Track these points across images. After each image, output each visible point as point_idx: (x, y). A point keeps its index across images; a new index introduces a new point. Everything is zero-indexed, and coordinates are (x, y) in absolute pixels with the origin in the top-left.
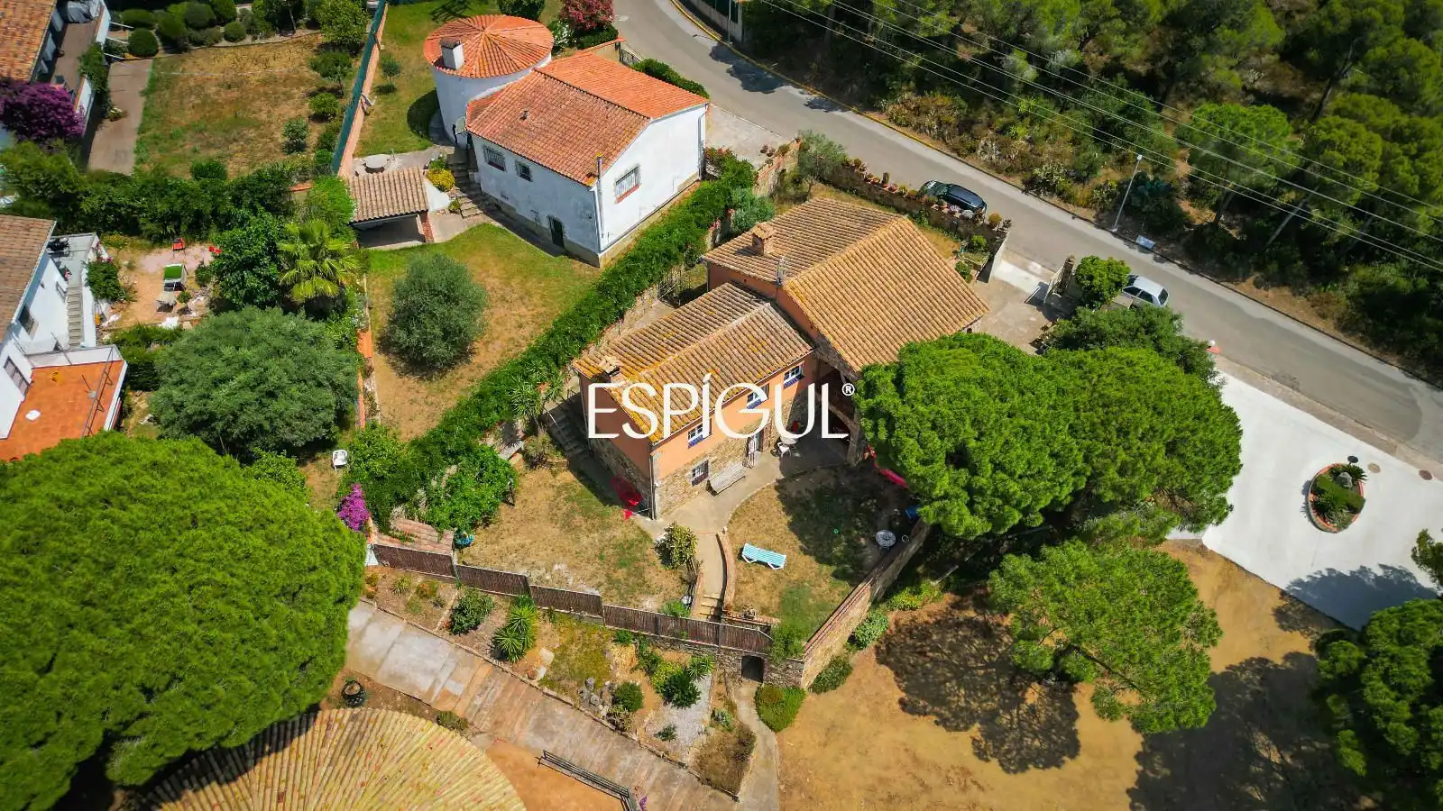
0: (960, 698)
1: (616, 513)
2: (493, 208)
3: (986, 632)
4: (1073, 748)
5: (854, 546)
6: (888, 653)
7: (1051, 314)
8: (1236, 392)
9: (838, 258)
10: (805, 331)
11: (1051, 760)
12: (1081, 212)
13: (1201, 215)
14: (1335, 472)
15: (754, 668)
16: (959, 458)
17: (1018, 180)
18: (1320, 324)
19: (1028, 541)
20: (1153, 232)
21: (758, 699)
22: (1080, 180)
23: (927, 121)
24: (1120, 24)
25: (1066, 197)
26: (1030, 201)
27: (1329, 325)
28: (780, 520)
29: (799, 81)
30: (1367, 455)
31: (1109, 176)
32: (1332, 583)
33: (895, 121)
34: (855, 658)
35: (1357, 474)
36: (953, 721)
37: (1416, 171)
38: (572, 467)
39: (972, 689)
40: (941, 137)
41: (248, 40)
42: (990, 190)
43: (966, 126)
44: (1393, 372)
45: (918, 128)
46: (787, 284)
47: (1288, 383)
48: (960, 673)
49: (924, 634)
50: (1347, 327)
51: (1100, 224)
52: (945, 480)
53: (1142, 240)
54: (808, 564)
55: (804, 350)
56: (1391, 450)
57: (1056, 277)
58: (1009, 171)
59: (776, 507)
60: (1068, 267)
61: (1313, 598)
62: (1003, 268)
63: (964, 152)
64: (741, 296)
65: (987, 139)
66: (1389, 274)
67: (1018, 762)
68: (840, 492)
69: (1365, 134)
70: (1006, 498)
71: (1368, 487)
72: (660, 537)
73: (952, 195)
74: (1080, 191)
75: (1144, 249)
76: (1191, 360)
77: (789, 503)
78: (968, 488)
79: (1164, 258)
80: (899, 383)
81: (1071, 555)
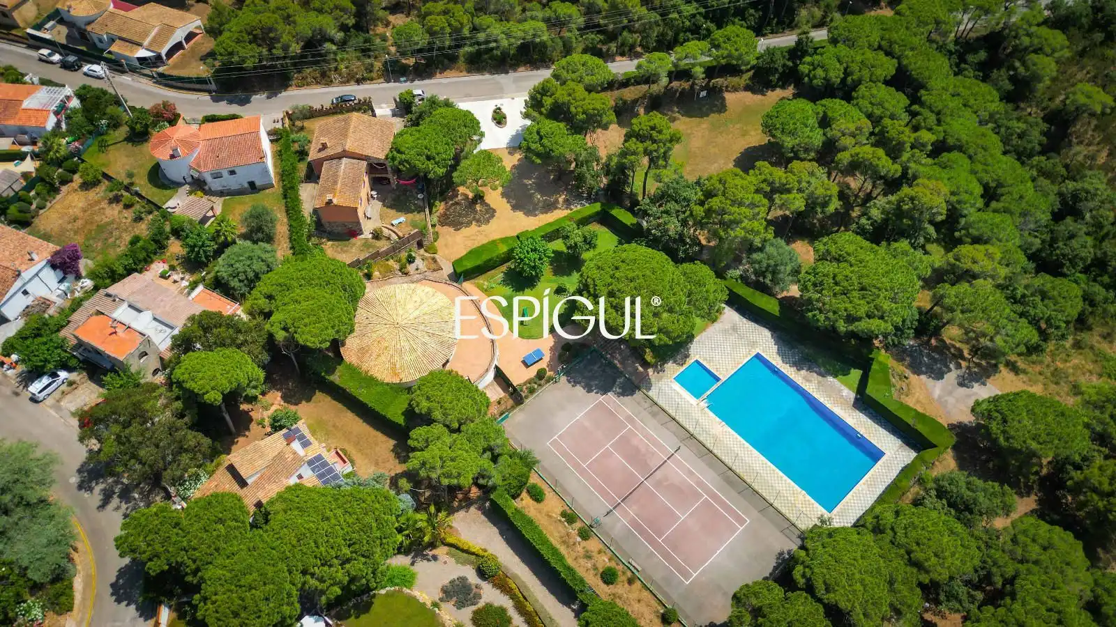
0: (465, 220)
1: (353, 240)
2: (221, 194)
3: (457, 203)
4: (494, 211)
5: (415, 204)
6: (442, 224)
7: (402, 116)
8: (463, 106)
9: (350, 134)
10: (360, 158)
11: (493, 216)
12: (380, 81)
13: (411, 61)
14: (495, 112)
15: (420, 245)
16: (429, 158)
17: (353, 83)
18: (462, 74)
19: (454, 168)
20: (403, 75)
21: (426, 251)
22: (371, 71)
23: (309, 80)
24: (346, 16)
25: (372, 79)
26: (362, 87)
27: (465, 73)
28: (392, 212)
29: (255, 93)
30: (498, 102)
31: (378, 65)
32: (514, 138)
33: (298, 86)
34: (436, 229)
35: (499, 109)
36: (469, 224)
37: (456, 21)
38: (329, 240)
39: (466, 216)
40: (318, 83)
41: (48, 204)
42: (352, 91)
43: (324, 75)
44: (487, 76)
45: (308, 84)
46: (347, 148)
47: (468, 96)
48: (460, 215)
49: (445, 214)
50: (469, 71)
51: (388, 81)
52: (431, 165)
53: (402, 79)
54: (410, 216)
55: (365, 163)
56: (501, 98)
57: (393, 106)
58: (348, 81)
59: (389, 211)
60: (395, 100)
61: (512, 145)
62: (378, 112)
63: (329, 83)
64: (335, 161)
65: (333, 75)
66: (467, 49)
67: (488, 221)
68: (399, 197)
69: (438, 18)
70: (445, 160)
71: (504, 110)
72: (371, 236)
73: (343, 100)
74: (374, 75)
75: (405, 81)
76: (447, 104)
77: (391, 207)
78: (436, 163)
79: (412, 81)
80: (399, 152)
81: (464, 163)
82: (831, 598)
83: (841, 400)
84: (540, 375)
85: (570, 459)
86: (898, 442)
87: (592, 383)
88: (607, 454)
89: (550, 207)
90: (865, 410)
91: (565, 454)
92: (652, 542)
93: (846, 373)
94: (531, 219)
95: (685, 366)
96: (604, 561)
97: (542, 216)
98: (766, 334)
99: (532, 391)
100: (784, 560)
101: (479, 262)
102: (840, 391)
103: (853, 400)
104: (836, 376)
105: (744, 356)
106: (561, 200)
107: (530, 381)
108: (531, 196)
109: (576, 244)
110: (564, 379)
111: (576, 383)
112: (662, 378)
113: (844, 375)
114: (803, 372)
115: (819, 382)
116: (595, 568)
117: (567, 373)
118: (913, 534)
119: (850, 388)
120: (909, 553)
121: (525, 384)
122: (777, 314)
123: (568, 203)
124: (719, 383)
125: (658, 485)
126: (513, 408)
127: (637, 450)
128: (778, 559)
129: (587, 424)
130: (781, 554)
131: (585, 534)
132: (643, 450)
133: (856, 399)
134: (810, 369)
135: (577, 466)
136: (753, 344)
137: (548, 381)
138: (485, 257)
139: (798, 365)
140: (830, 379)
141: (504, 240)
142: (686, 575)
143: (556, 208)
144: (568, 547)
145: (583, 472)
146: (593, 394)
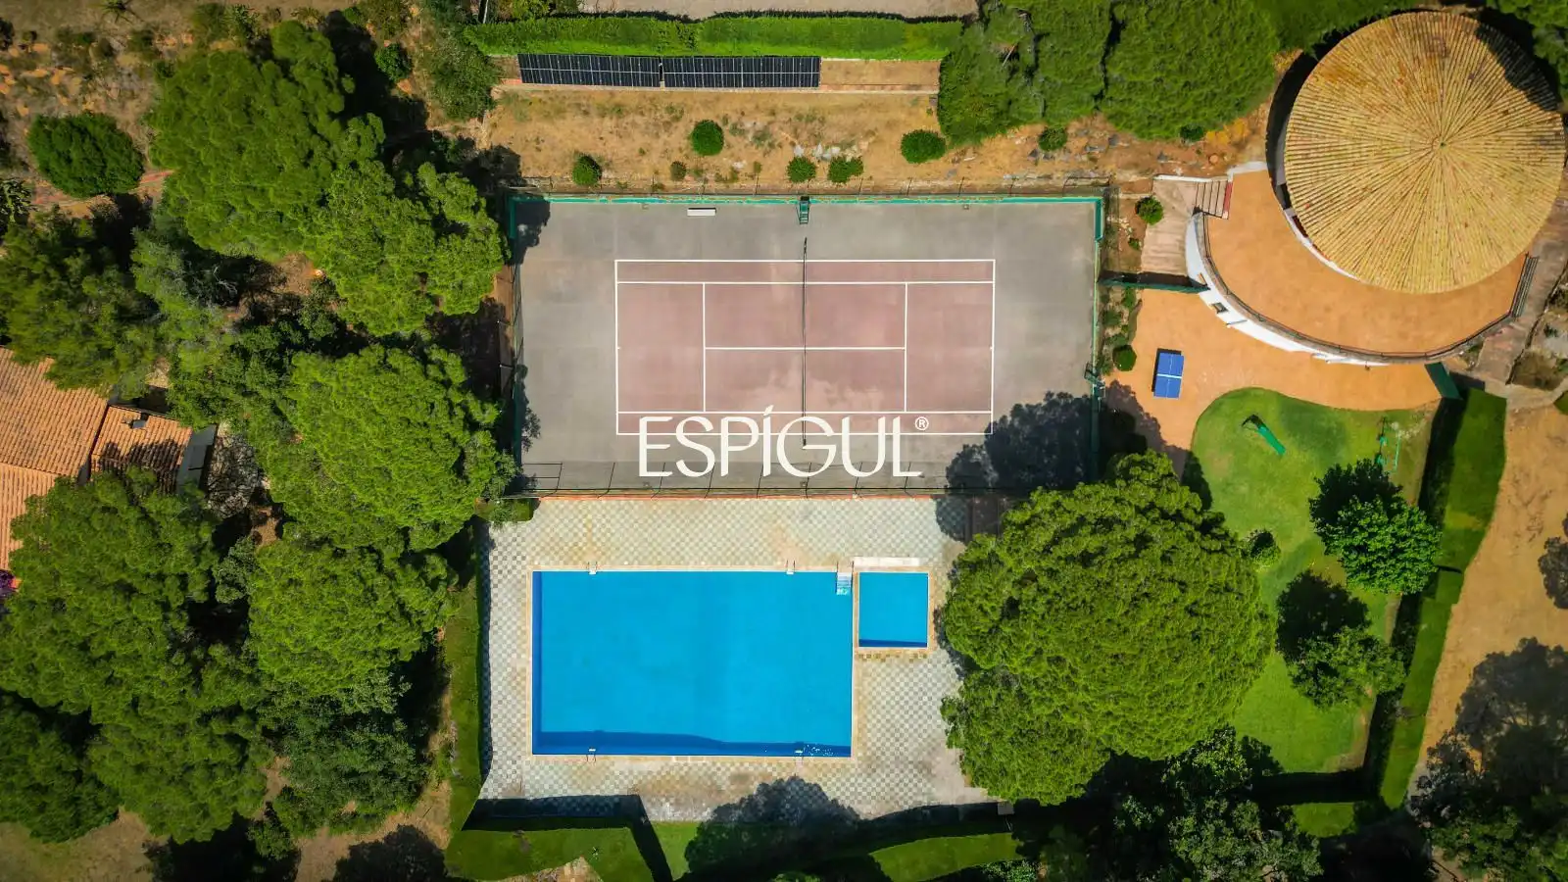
4: (1561, 605)
67: (1547, 570)
82: (371, 355)
83: (664, 787)
84: (1124, 355)
85: (937, 272)
86: (530, 794)
87: (1027, 429)
88: (894, 338)
89: (1475, 716)
90: (617, 805)
91: (952, 271)
92: (712, 272)
93: (692, 850)
94: (1478, 657)
95: (931, 618)
96: (735, 156)
97: (1464, 683)
98: (868, 809)
99: (1107, 318)
100: (524, 424)
101: (1461, 445)
102: (677, 804)
103: (647, 806)
104: (704, 830)
105: (865, 728)
106: (1475, 755)
107: (1130, 329)
108: (1534, 710)
109: (1335, 642)
110: (1081, 389)
111: (1052, 402)
112: (945, 557)
113: (692, 845)
114: (754, 788)
115: (720, 792)
116: (737, 130)
117: (1084, 405)
118: (352, 588)
119: (669, 826)
120: (339, 554)
121: (1133, 319)
122: (877, 855)
123: (1450, 758)
124: (856, 637)
125: (782, 364)
126: (1105, 260)
127: (859, 385)
128: (533, 418)
129: (972, 352)
130: (535, 431)
131: (801, 169)
132: (850, 394)
133: (643, 813)
134: (749, 803)
135: (913, 272)
136: (872, 766)
137: (1101, 358)
138: (1463, 466)
139: (775, 793)
140: (706, 815)
141: (1473, 540)
142: (627, 270)
143: (1461, 727)
144: (799, 117)
145: (902, 272)
146: (1007, 412)
